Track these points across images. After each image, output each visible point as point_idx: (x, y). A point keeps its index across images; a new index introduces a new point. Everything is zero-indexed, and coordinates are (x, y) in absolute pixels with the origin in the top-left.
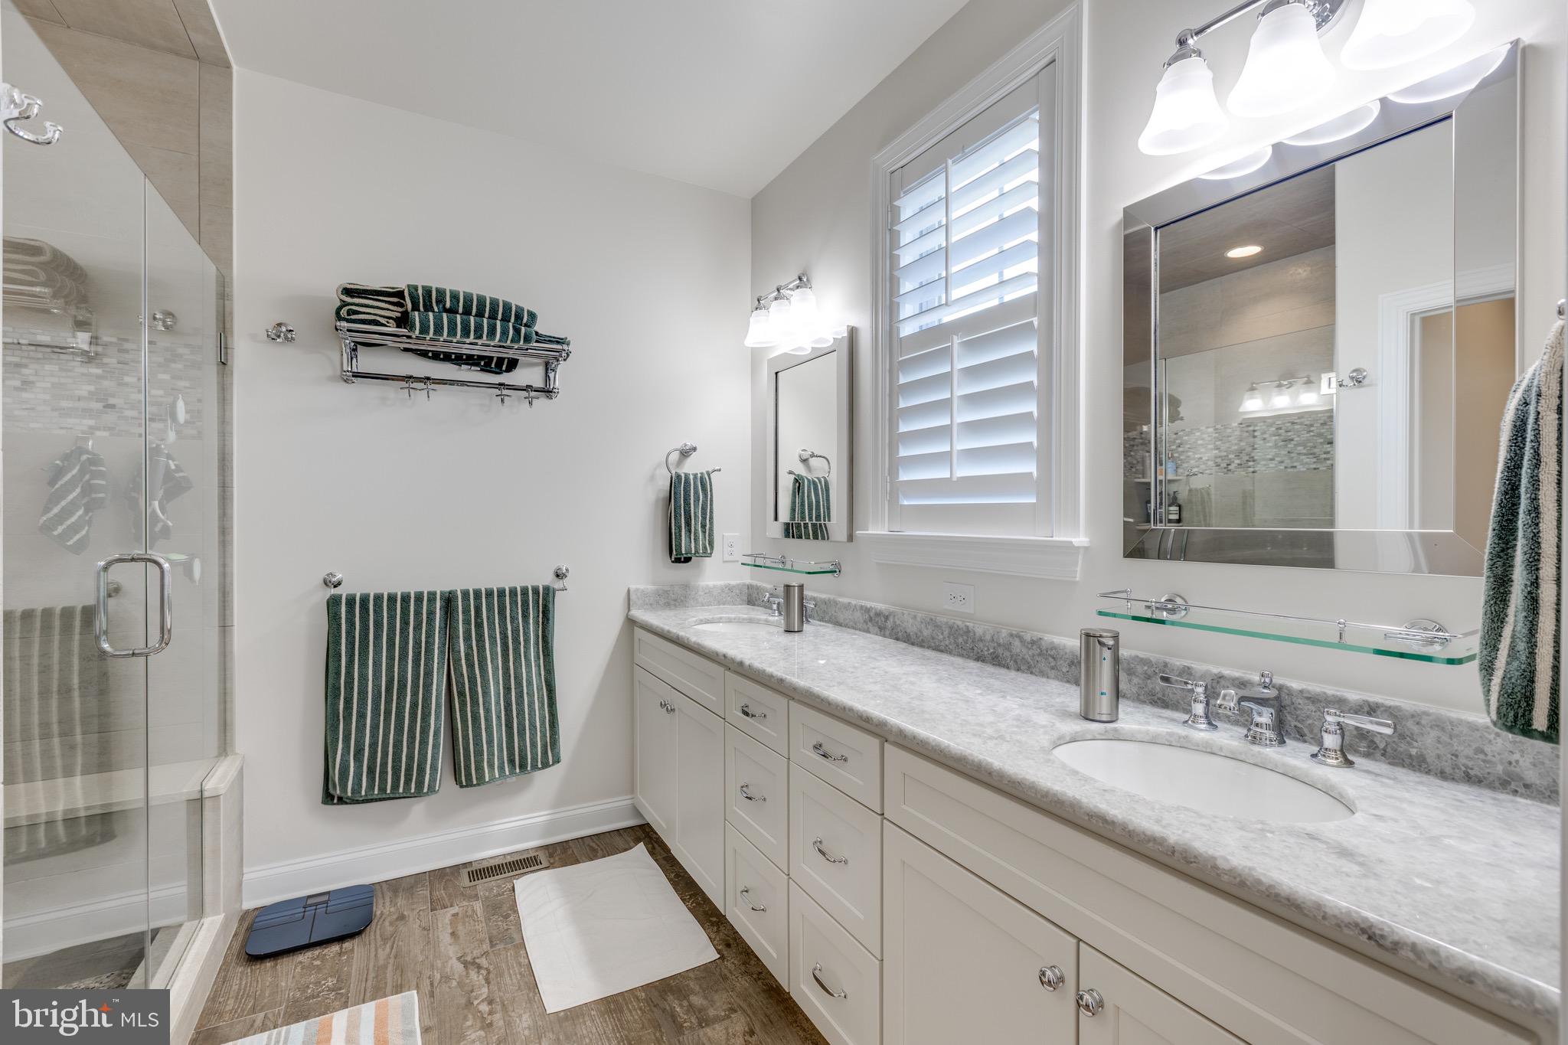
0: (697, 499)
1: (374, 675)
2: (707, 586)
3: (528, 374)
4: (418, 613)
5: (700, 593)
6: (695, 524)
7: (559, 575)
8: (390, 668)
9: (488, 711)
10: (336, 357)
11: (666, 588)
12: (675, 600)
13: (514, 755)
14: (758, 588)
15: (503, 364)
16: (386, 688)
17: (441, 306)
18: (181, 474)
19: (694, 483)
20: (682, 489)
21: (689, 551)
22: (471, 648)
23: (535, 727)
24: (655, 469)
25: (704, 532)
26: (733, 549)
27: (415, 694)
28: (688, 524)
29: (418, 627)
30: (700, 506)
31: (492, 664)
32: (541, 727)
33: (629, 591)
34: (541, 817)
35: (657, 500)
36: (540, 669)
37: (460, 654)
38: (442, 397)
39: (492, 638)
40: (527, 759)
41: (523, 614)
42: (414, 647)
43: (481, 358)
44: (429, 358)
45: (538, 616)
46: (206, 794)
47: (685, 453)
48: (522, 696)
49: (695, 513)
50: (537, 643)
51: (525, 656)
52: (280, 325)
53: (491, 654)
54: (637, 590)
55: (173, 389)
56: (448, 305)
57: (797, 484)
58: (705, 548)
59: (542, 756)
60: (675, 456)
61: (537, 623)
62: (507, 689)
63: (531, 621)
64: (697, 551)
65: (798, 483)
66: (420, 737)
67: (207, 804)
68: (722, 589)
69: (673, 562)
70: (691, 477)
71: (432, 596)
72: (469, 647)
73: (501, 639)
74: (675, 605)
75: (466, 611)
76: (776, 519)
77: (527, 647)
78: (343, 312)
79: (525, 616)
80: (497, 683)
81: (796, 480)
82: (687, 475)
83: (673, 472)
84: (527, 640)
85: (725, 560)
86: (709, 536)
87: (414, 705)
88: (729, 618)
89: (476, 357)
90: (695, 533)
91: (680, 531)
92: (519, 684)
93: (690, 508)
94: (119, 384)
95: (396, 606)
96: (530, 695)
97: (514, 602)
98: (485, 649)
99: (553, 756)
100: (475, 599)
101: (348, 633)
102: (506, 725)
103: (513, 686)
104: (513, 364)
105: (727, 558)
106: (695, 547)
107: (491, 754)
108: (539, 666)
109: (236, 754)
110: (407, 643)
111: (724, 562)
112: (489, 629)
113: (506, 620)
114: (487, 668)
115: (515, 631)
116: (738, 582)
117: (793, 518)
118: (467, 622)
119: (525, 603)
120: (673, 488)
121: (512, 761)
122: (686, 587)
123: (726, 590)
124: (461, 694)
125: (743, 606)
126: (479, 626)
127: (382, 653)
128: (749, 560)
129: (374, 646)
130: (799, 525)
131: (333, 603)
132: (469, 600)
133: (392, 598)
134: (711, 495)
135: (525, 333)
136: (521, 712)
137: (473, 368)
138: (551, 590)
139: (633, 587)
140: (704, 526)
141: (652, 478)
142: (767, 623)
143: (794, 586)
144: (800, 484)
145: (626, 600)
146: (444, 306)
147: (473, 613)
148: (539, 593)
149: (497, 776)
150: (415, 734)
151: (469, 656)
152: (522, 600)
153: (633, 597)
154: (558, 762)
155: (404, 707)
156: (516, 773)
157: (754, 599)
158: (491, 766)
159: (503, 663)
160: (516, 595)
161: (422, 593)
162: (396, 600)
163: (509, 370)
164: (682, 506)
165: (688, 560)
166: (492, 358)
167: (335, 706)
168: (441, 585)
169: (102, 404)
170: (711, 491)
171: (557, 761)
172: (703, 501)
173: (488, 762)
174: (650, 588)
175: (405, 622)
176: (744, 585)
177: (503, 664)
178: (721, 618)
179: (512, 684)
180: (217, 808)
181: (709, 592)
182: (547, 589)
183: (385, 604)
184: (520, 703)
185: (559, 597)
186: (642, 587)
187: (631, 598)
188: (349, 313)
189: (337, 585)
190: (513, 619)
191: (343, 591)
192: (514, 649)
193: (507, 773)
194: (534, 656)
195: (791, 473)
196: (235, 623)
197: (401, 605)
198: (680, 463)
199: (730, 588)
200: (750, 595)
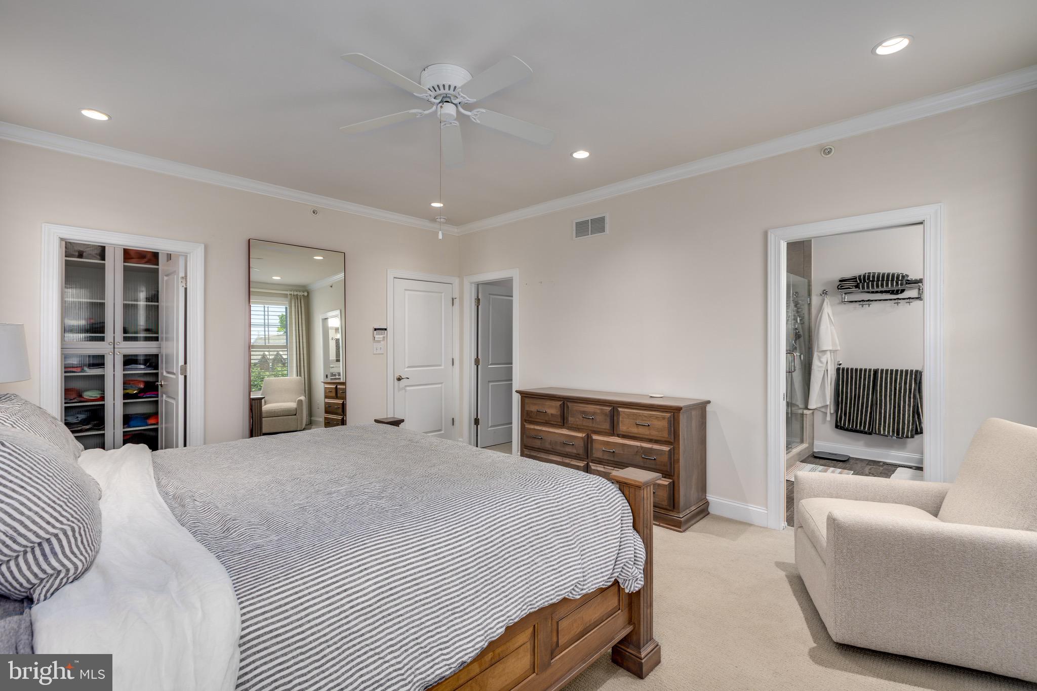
1: (850, 391)
3: (910, 293)
4: (865, 375)
8: (855, 391)
10: (840, 297)
15: (899, 292)
16: (854, 396)
23: (905, 423)
29: (864, 381)
32: (907, 424)
38: (874, 305)
43: (890, 291)
46: (804, 413)
48: (900, 411)
52: (824, 290)
56: (871, 279)
67: (804, 415)
71: (870, 370)
75: (882, 376)
78: (839, 287)
89: (888, 291)
96: (904, 411)
100: (886, 372)
101: (842, 379)
104: (903, 291)
110: (861, 384)
118: (881, 381)
127: (853, 386)
129: (850, 384)
131: (838, 370)
132: (883, 373)
133: (856, 370)
135: (906, 281)
136: (899, 416)
137: (889, 295)
147: (884, 377)
156: (894, 436)
158: (884, 430)
161: (862, 369)
163: (901, 293)
167: (838, 399)
168: (873, 367)
173: (883, 428)
175: (860, 378)
180: (806, 417)
184: (899, 413)
188: (841, 286)
189: (840, 365)
191: (841, 367)
193: (891, 435)
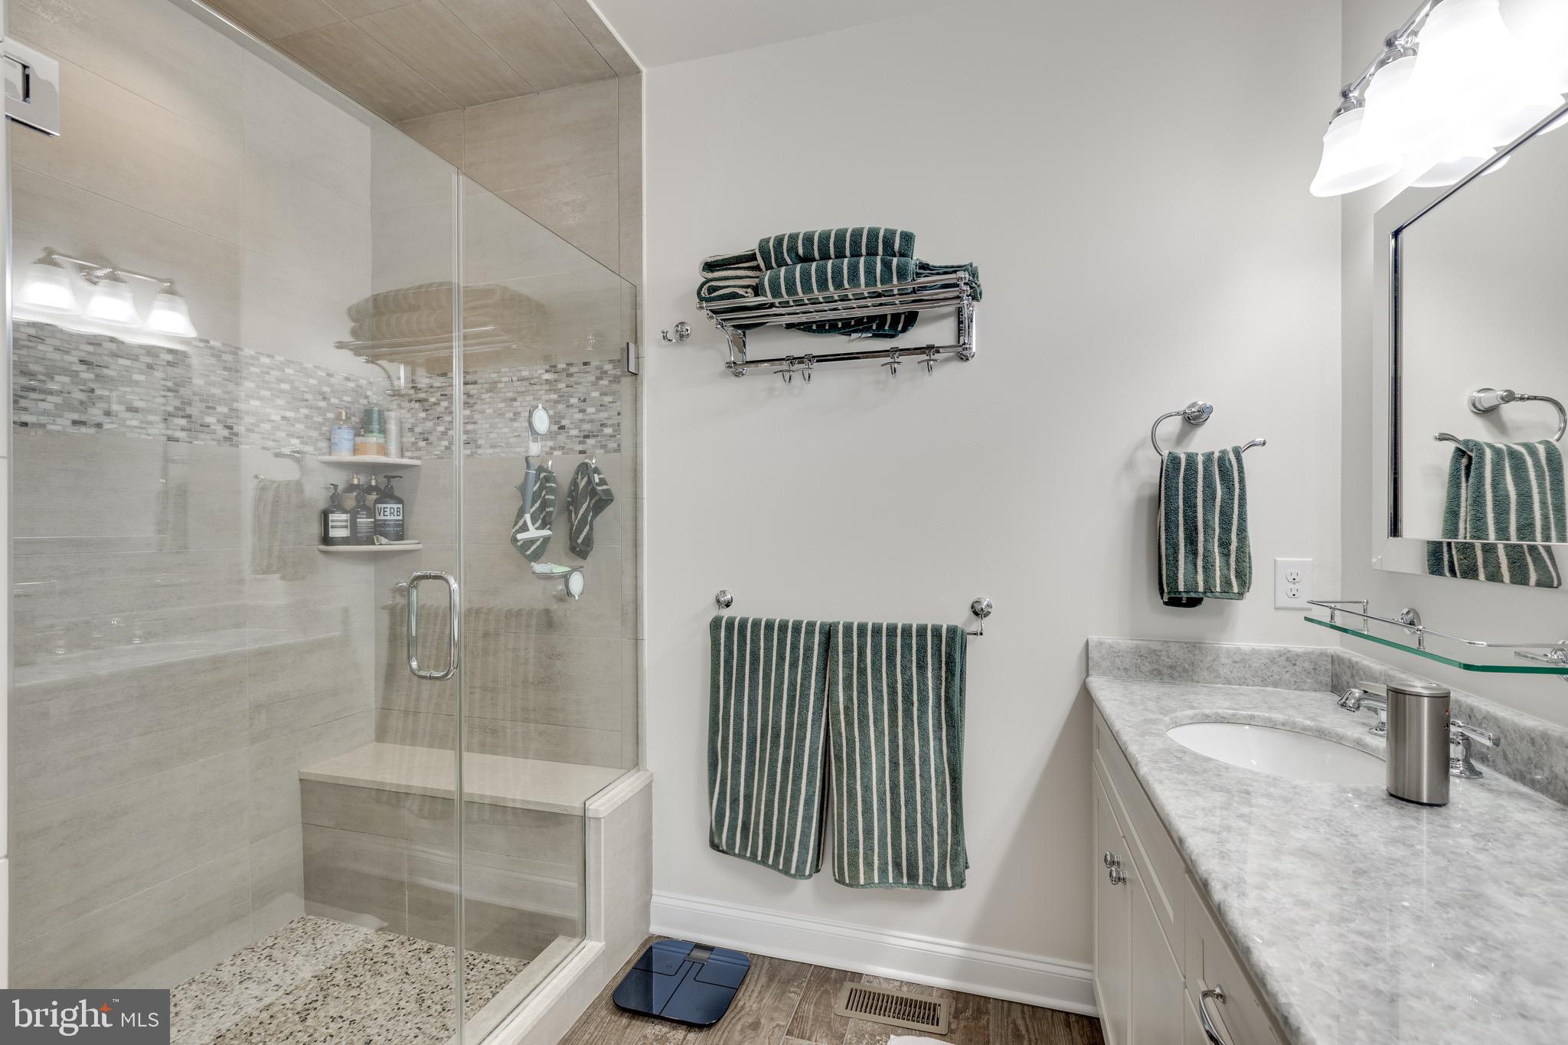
0: (1210, 497)
1: (749, 715)
2: (1239, 649)
3: (934, 331)
4: (795, 647)
5: (1223, 660)
6: (1206, 541)
7: (978, 612)
8: (765, 709)
9: (867, 788)
11: (1154, 646)
12: (1171, 667)
13: (901, 857)
14: (1352, 666)
15: (899, 323)
16: (762, 733)
17: (793, 255)
18: (605, 487)
19: (1206, 469)
20: (1181, 480)
21: (1192, 586)
22: (852, 700)
23: (931, 826)
24: (1136, 449)
25: (1226, 555)
26: (1296, 586)
27: (788, 747)
28: (1191, 540)
29: (794, 665)
30: (1218, 509)
31: (875, 726)
32: (939, 828)
33: (1087, 644)
34: (952, 947)
35: (1139, 501)
36: (941, 744)
37: (838, 706)
39: (877, 691)
40: (918, 869)
41: (918, 663)
42: (789, 688)
43: (871, 319)
44: (814, 331)
45: (940, 668)
46: (589, 814)
47: (1193, 419)
48: (913, 778)
49: (1205, 521)
50: (938, 706)
51: (919, 723)
53: (875, 713)
54: (1101, 644)
55: (601, 405)
56: (801, 251)
57: (1464, 461)
58: (1227, 582)
59: (938, 870)
60: (1174, 425)
61: (937, 678)
62: (894, 764)
63: (930, 675)
64: (1209, 589)
65: (1466, 458)
66: (791, 802)
67: (591, 824)
68: (1273, 658)
69: (1166, 603)
70: (1200, 459)
72: (849, 699)
73: (889, 694)
74: (1171, 676)
75: (848, 651)
76: (1395, 530)
77: (923, 712)
78: (704, 292)
79: (922, 667)
80: (881, 753)
81: (1460, 453)
82: (1191, 459)
83: (1165, 453)
84: (923, 701)
85: (1278, 605)
86: (1237, 561)
87: (786, 761)
88: (1270, 720)
89: (865, 320)
90: (1205, 557)
91: (1176, 552)
92: (909, 760)
93: (1196, 512)
94: (568, 406)
95: (773, 635)
96: (925, 777)
97: (906, 646)
98: (867, 704)
99: (953, 876)
100: (859, 636)
101: (726, 663)
102: (892, 813)
103: (901, 762)
104: (911, 319)
105: (1284, 601)
106: (1206, 581)
107: (869, 849)
108: (941, 740)
109: (646, 770)
110: (782, 683)
111: (1277, 609)
112: (873, 678)
113: (895, 668)
114: (869, 731)
115: (908, 686)
116: (1310, 647)
117: (1451, 528)
118: (848, 665)
119: (922, 649)
120: (1163, 480)
121: (897, 865)
122: (1195, 646)
123: (1282, 661)
124: (839, 758)
125: (1319, 695)
126: (862, 671)
127: (758, 689)
128: (1323, 614)
129: (750, 681)
130: (1466, 549)
131: (716, 626)
132: (852, 637)
133: (769, 626)
134: (1243, 489)
135: (898, 266)
136: (910, 801)
137: (864, 335)
138: (959, 632)
139: (1094, 638)
140: (1225, 544)
141: (1130, 465)
142: (1360, 746)
143: (1419, 696)
144: (1470, 458)
145: (1084, 658)
146: (797, 254)
147: (855, 654)
148: (941, 636)
149: (876, 881)
150: (786, 797)
151: (848, 709)
152: (917, 644)
153: (1094, 654)
154: (962, 887)
155: (777, 760)
156: (902, 884)
157: (1345, 684)
158: (869, 864)
159: (890, 727)
160: (911, 636)
162: (773, 629)
163: (908, 327)
164: (1181, 510)
165: (1194, 602)
166: (885, 316)
168: (821, 616)
169: (557, 426)
170: (1242, 480)
171: (959, 883)
172: (1222, 500)
173: (864, 859)
174: (1125, 643)
175: (781, 658)
176: (1322, 654)
177: (889, 730)
178: (1252, 717)
179: (901, 759)
180: (597, 831)
181: (1242, 660)
182: (952, 631)
183: (762, 632)
184: (910, 787)
185: (973, 646)
186: (1109, 640)
187: (1090, 656)
188: (710, 290)
189: (723, 606)
190: (905, 668)
192: (904, 711)
193: (891, 880)
194: (934, 725)
195: (1443, 438)
196: (646, 637)
197: (778, 636)
198: (1182, 437)
199: (1291, 659)
200: (1335, 676)
